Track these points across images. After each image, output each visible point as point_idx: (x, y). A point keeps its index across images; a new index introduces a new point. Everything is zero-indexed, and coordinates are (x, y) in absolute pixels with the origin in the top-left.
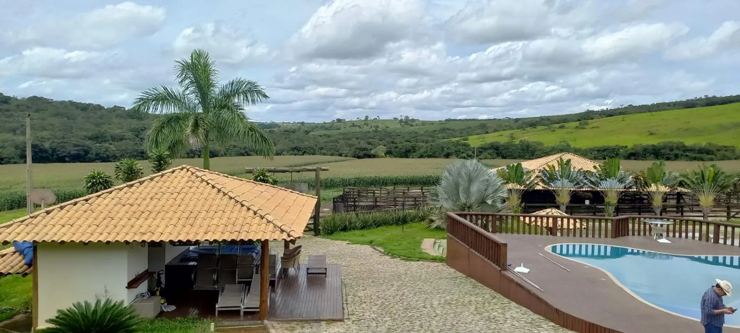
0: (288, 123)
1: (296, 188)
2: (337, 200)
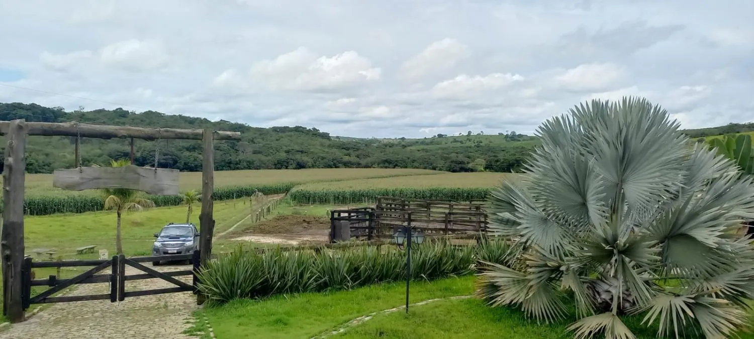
1: (142, 179)
2: (339, 215)
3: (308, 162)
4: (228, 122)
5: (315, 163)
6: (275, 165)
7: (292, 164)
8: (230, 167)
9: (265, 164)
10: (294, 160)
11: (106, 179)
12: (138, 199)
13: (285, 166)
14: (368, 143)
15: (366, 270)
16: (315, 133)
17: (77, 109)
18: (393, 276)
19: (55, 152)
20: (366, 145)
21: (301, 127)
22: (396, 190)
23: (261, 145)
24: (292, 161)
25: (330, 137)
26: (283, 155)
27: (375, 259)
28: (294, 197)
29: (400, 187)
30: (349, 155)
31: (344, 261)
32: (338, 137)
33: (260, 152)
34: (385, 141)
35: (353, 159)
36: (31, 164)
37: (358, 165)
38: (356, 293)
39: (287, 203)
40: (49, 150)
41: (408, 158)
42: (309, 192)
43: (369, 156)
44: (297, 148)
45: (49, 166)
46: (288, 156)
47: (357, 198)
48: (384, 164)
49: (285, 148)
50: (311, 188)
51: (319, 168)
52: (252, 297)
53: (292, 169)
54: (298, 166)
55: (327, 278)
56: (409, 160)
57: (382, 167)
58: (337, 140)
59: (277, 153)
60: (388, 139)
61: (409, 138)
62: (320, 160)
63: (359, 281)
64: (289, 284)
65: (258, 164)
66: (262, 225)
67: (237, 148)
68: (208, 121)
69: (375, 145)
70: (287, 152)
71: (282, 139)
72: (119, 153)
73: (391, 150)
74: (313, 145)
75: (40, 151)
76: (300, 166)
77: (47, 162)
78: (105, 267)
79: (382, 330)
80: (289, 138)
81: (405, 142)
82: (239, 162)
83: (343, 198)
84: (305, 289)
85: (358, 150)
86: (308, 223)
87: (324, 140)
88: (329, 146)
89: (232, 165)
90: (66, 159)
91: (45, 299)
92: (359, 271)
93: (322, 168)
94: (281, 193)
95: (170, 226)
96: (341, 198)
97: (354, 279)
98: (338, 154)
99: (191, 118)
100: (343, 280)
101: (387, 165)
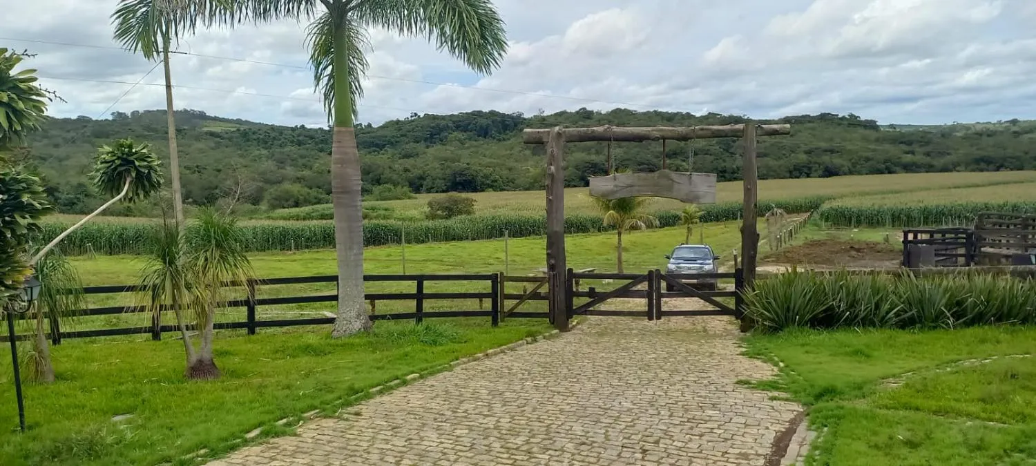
0: (987, 123)
1: (676, 186)
2: (915, 237)
3: (843, 166)
4: (719, 115)
5: (854, 167)
6: (790, 172)
7: (816, 171)
8: (724, 177)
9: (775, 171)
10: (819, 164)
11: (639, 186)
12: (639, 215)
13: (806, 173)
14: (946, 133)
15: (975, 305)
16: (853, 122)
17: (536, 113)
18: (1021, 316)
19: (518, 165)
20: (943, 136)
21: (829, 114)
22: (1005, 205)
23: (767, 144)
24: (817, 166)
25: (878, 126)
26: (803, 158)
27: (989, 291)
28: (826, 217)
29: (1012, 200)
30: (913, 153)
31: (941, 290)
32: (892, 126)
33: (765, 155)
34: (979, 128)
35: (919, 158)
36: (496, 181)
37: (930, 168)
38: (962, 333)
39: (816, 225)
40: (511, 163)
41: (1026, 153)
42: (851, 209)
43: (948, 154)
44: (823, 145)
45: (513, 183)
46: (810, 158)
47: (931, 218)
48: (979, 164)
49: (804, 148)
50: (851, 203)
51: (862, 174)
52: (813, 326)
53: (815, 177)
54: (827, 173)
55: (914, 311)
56: (1028, 156)
57: (973, 170)
58: (891, 130)
59: (792, 155)
60: (983, 123)
61: (1025, 119)
62: (862, 162)
63: (964, 319)
64: (862, 315)
65: (765, 172)
66: (788, 252)
67: (732, 150)
68: (692, 115)
69: (959, 134)
70: (808, 152)
71: (800, 134)
72: (588, 164)
73: (991, 141)
74: (850, 141)
75: (503, 165)
76: (829, 173)
77: (511, 177)
78: (641, 282)
79: (1014, 372)
80: (810, 131)
81: (1019, 126)
82: (736, 169)
83: (908, 218)
84: (883, 323)
85: (928, 143)
86: (858, 250)
87: (868, 132)
88: (877, 140)
89: (726, 175)
90: (530, 174)
91: (586, 311)
92: (964, 306)
93: (867, 174)
94: (803, 212)
95: (683, 246)
96: (905, 218)
97: (957, 316)
98: (893, 151)
99: (669, 114)
100: (939, 317)
101: (983, 165)
